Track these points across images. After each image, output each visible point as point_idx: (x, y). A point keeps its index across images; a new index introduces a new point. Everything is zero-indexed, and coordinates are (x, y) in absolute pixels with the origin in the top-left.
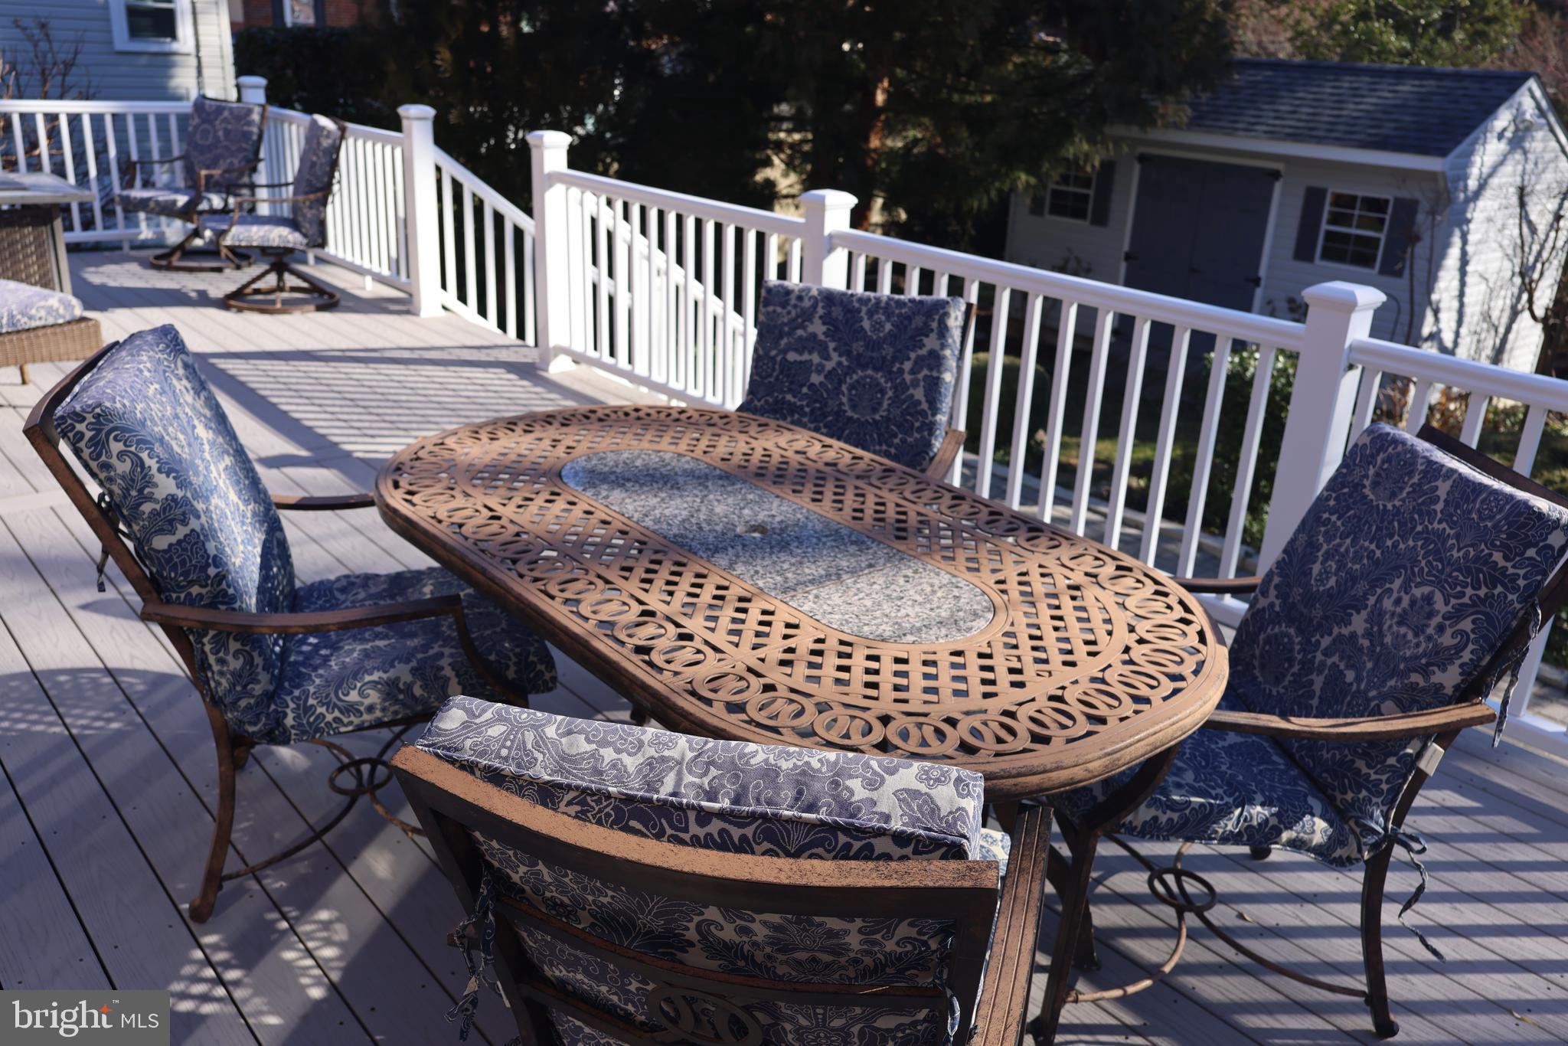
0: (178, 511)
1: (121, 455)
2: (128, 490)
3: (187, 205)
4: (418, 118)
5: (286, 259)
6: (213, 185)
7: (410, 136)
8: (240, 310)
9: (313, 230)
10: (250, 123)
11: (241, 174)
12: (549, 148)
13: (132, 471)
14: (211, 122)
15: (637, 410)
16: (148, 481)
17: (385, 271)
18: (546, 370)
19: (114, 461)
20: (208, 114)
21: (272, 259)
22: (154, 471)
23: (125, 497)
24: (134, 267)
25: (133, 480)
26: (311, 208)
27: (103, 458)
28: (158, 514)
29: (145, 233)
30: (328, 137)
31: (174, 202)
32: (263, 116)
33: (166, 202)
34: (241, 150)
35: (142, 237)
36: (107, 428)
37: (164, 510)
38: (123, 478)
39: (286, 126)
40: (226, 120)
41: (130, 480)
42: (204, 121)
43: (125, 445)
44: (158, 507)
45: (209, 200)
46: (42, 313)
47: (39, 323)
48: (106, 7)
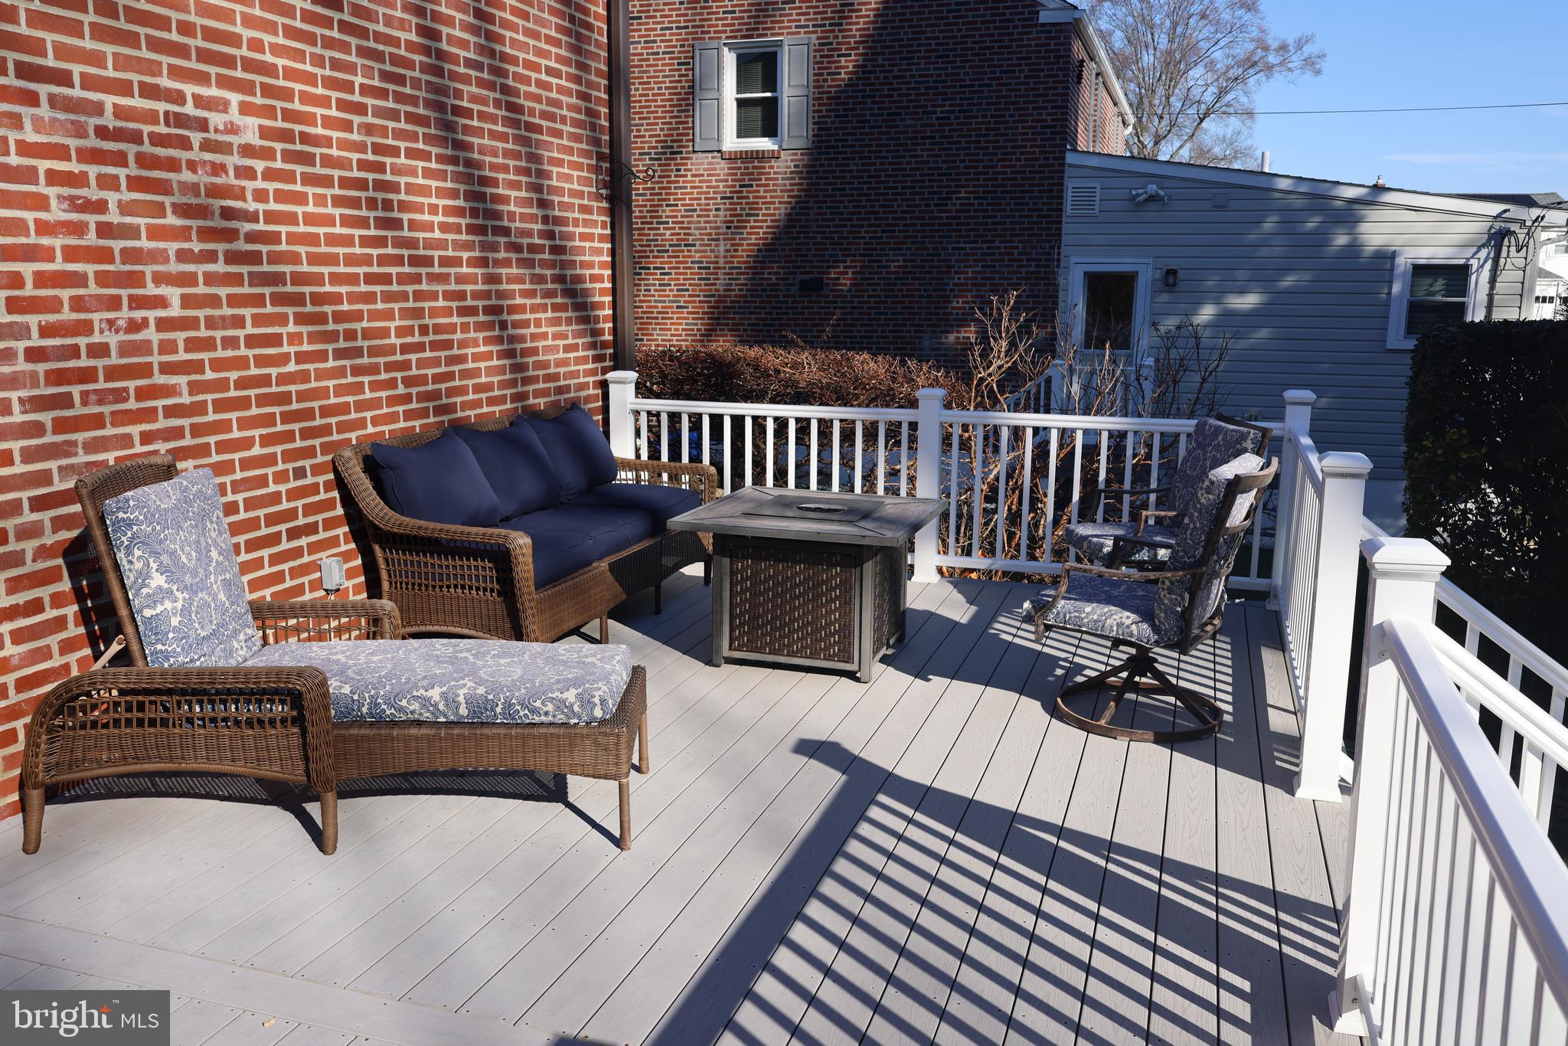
4: (1338, 475)
7: (1323, 499)
12: (1386, 575)
18: (1331, 1025)
46: (550, 707)
47: (544, 719)
48: (1387, 304)
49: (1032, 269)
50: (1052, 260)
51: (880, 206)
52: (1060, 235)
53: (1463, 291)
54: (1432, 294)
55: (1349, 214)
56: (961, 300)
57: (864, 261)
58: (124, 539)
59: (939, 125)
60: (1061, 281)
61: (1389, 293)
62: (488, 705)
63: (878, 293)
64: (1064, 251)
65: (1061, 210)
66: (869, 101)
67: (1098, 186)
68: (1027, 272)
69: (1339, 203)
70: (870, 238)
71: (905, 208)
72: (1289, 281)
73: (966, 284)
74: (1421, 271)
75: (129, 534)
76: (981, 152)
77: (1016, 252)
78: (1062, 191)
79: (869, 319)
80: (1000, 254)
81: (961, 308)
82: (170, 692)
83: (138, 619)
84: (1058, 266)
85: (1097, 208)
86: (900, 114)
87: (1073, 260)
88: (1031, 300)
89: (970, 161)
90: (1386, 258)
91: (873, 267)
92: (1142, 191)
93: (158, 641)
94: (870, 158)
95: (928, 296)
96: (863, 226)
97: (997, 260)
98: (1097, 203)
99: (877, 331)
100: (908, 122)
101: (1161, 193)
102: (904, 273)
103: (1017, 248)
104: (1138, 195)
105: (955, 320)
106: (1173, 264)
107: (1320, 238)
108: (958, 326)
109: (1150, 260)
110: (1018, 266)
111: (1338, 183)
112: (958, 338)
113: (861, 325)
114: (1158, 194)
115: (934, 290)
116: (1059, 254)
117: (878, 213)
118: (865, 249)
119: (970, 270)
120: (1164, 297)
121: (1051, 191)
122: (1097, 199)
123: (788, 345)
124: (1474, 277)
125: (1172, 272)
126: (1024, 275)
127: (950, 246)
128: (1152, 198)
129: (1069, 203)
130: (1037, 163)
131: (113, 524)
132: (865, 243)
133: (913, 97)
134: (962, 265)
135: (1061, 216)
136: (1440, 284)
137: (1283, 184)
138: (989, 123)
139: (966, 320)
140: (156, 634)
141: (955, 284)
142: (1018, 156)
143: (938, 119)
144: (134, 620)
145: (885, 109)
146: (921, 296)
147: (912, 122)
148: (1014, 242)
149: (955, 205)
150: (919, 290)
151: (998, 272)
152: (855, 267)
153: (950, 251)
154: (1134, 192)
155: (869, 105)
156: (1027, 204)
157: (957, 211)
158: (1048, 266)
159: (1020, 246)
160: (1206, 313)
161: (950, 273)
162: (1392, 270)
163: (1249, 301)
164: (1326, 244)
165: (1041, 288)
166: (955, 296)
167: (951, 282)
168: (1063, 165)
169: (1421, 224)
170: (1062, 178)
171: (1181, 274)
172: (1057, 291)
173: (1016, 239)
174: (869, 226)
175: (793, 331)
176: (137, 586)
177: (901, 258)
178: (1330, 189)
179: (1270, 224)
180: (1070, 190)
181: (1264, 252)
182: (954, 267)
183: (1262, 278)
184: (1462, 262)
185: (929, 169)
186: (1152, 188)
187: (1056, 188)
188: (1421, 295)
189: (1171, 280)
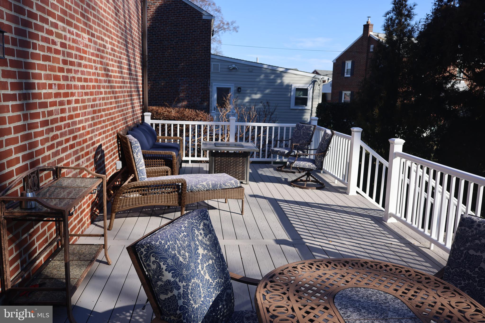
0: (170, 287)
1: (154, 262)
2: (154, 275)
3: (288, 153)
4: (357, 132)
5: (310, 172)
6: (297, 148)
7: (353, 137)
8: (294, 186)
9: (319, 164)
10: (310, 130)
11: (305, 145)
12: (396, 144)
13: (156, 269)
14: (300, 130)
15: (386, 266)
16: (161, 274)
17: (341, 179)
18: (386, 222)
19: (151, 264)
20: (300, 128)
21: (306, 172)
22: (164, 270)
23: (153, 278)
24: (272, 169)
25: (156, 272)
26: (319, 157)
27: (148, 262)
28: (163, 286)
29: (278, 160)
30: (328, 136)
31: (285, 152)
32: (314, 129)
33: (283, 152)
34: (306, 138)
35: (277, 161)
36: (150, 252)
37: (165, 285)
38: (153, 270)
39: (321, 131)
40: (304, 130)
41: (155, 271)
42: (298, 129)
43: (156, 259)
44: (163, 284)
45: (295, 152)
46: (229, 184)
47: (228, 187)
48: (290, 97)
49: (203, 86)
50: (208, 84)
51: (158, 66)
52: (210, 77)
53: (307, 95)
54: (300, 95)
55: (280, 75)
56: (183, 94)
57: (154, 82)
58: (136, 151)
59: (175, 44)
60: (211, 90)
61: (291, 95)
62: (216, 185)
63: (158, 91)
64: (211, 81)
65: (210, 70)
66: (154, 36)
67: (220, 64)
68: (201, 87)
69: (278, 72)
70: (156, 75)
71: (166, 67)
72: (267, 91)
73: (184, 90)
74: (298, 90)
75: (138, 149)
76: (187, 53)
77: (198, 81)
78: (210, 65)
79: (156, 99)
80: (194, 82)
81: (183, 96)
82: (144, 187)
83: (138, 170)
84: (210, 85)
85: (219, 70)
86: (164, 40)
87: (214, 84)
88: (202, 94)
89: (185, 55)
90: (289, 86)
91: (157, 84)
92: (231, 66)
93: (142, 175)
94: (155, 52)
95: (173, 93)
96: (153, 72)
97: (193, 83)
98: (219, 69)
99: (158, 103)
100: (166, 43)
101: (236, 67)
102: (166, 86)
103: (198, 80)
104: (230, 67)
105: (181, 100)
106: (239, 86)
107: (274, 81)
108: (182, 101)
109: (233, 85)
110: (199, 85)
111: (278, 67)
112: (182, 105)
113: (154, 101)
114: (235, 67)
115: (175, 91)
116: (210, 82)
117: (158, 68)
118: (154, 79)
119: (185, 86)
120: (237, 95)
121: (207, 65)
122: (219, 68)
123: (166, 106)
124: (309, 91)
125: (239, 88)
126: (200, 87)
127: (179, 79)
128: (234, 68)
129: (212, 68)
130: (203, 57)
131: (134, 147)
132: (154, 77)
133: (167, 36)
134: (183, 84)
135: (210, 72)
136: (301, 93)
137: (265, 66)
138: (189, 45)
139: (184, 100)
140: (142, 173)
141: (181, 90)
142: (198, 55)
143: (175, 43)
144: (137, 170)
145: (159, 38)
146: (171, 93)
147: (167, 43)
148: (197, 78)
149: (180, 67)
150: (170, 91)
151: (193, 87)
152: (151, 84)
153: (179, 80)
154: (229, 67)
155: (154, 37)
156: (201, 68)
157: (181, 69)
158: (207, 85)
159: (199, 79)
160: (247, 99)
161: (179, 86)
162: (291, 89)
163: (258, 96)
164: (276, 82)
165: (205, 91)
166: (181, 93)
167: (180, 89)
168: (210, 58)
169: (297, 78)
170: (210, 62)
171: (242, 89)
172: (209, 92)
173: (198, 77)
174: (155, 72)
175: (167, 103)
176: (138, 162)
177: (165, 82)
178: (276, 68)
179: (262, 77)
180: (212, 65)
181: (261, 83)
182: (180, 85)
183: (260, 90)
184: (306, 88)
185: (173, 57)
186: (234, 66)
187: (208, 64)
188: (297, 96)
189: (239, 90)
